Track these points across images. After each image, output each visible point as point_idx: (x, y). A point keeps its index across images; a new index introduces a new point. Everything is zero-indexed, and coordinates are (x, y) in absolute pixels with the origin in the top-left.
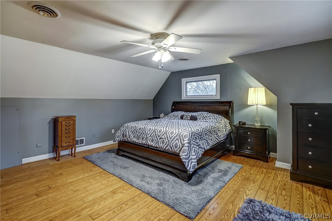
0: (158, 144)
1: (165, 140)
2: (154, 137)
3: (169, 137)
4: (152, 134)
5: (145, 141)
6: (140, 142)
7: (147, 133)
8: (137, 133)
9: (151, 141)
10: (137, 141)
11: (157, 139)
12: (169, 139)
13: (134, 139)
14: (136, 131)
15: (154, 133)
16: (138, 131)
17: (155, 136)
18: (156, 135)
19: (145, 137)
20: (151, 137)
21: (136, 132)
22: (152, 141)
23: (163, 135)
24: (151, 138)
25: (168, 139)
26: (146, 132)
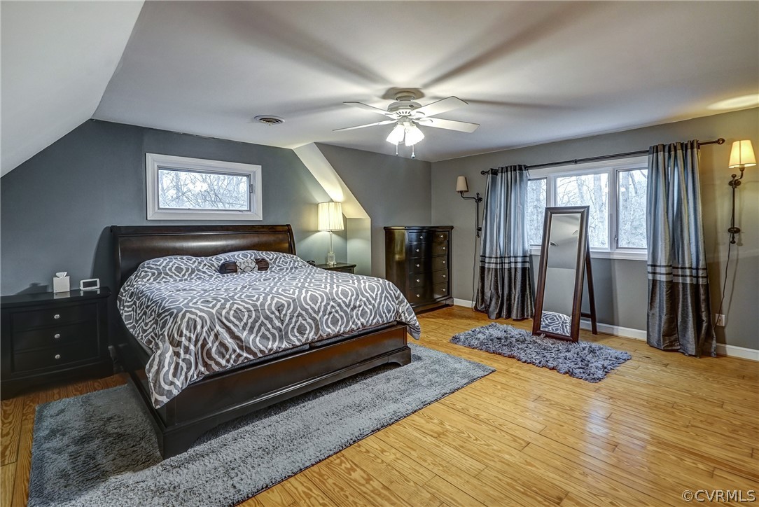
0: (353, 323)
1: (365, 307)
2: (337, 312)
3: (371, 299)
4: (329, 307)
5: (313, 333)
6: (298, 343)
7: (310, 311)
8: (271, 321)
9: (331, 326)
10: (285, 345)
11: (345, 312)
12: (373, 302)
13: (270, 347)
14: (267, 318)
15: (332, 303)
16: (273, 316)
17: (338, 308)
18: (339, 305)
19: (308, 323)
20: (327, 316)
21: (267, 322)
22: (335, 322)
23: (356, 300)
24: (327, 319)
25: (370, 304)
26: (306, 310)
